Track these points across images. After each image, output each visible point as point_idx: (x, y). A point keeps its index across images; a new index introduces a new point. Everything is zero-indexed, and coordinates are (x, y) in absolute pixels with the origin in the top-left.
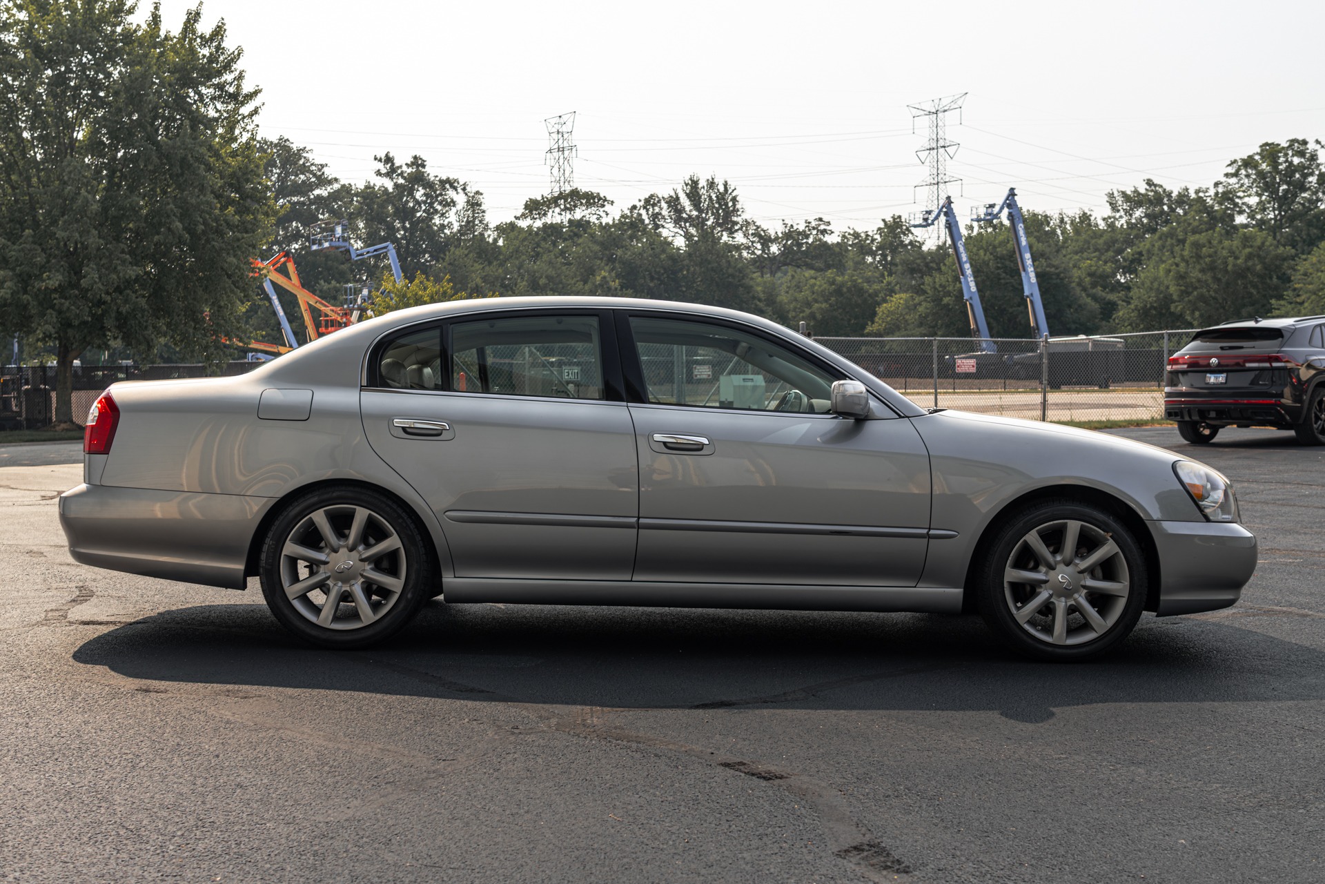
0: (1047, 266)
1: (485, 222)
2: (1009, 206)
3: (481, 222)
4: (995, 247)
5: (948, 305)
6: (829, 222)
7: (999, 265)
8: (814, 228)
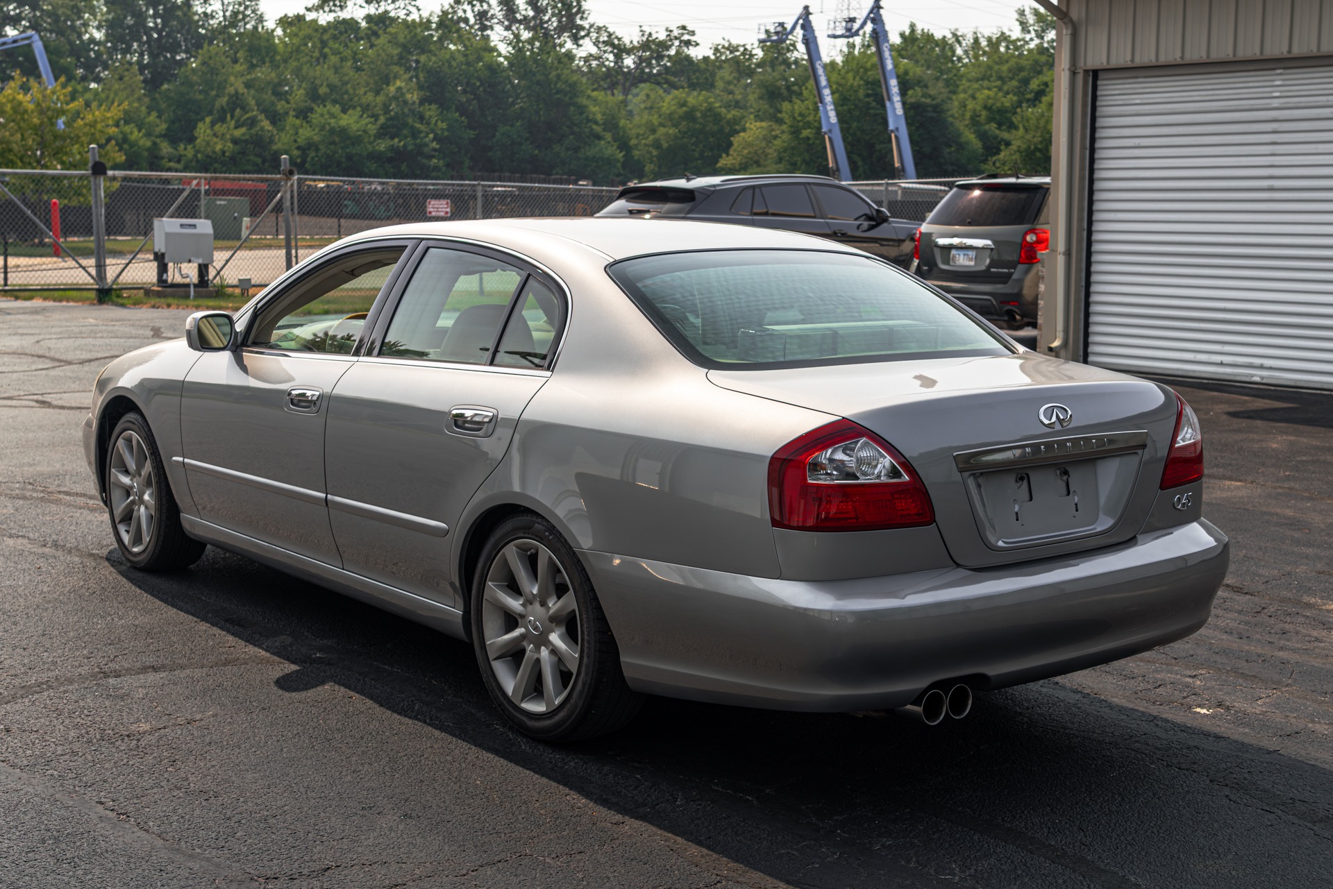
0: (923, 96)
1: (259, 13)
2: (873, 21)
3: (253, 12)
4: (866, 70)
5: (808, 139)
6: (693, 32)
7: (870, 92)
8: (676, 38)
